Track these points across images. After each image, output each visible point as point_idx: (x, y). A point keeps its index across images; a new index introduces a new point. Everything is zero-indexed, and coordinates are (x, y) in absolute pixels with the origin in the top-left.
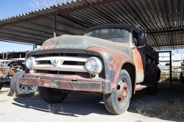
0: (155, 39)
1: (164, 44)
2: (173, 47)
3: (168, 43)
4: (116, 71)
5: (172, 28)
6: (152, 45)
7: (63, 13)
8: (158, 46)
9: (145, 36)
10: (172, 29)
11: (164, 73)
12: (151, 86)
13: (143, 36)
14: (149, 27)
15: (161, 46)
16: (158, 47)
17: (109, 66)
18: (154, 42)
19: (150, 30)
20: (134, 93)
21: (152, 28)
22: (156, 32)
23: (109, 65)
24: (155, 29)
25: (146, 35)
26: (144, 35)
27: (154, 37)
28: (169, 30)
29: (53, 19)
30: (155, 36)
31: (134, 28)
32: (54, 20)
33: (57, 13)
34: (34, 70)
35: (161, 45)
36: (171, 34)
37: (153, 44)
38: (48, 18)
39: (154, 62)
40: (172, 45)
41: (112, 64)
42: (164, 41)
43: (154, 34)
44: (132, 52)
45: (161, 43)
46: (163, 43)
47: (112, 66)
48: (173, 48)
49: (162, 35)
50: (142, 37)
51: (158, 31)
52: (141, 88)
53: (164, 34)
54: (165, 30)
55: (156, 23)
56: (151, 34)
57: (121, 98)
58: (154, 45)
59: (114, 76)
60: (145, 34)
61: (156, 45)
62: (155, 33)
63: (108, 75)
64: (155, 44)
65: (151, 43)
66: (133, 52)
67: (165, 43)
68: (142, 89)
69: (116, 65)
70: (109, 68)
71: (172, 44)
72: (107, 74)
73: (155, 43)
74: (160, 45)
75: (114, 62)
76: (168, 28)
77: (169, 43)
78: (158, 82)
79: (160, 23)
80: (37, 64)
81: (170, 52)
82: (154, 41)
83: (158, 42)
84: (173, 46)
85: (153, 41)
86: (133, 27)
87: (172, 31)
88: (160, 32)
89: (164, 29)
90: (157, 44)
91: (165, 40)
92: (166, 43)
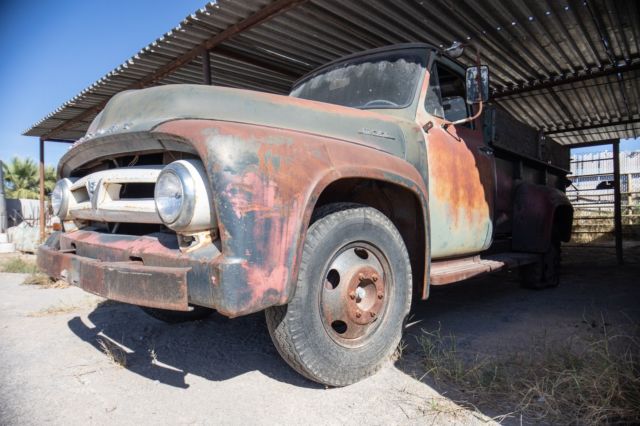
0: (564, 108)
1: (596, 123)
2: (633, 129)
3: (612, 117)
4: (275, 215)
5: (622, 58)
6: (557, 128)
7: (226, 40)
8: (576, 129)
9: (479, 78)
10: (622, 64)
11: (602, 215)
12: (525, 263)
13: (472, 80)
14: (533, 64)
15: (587, 128)
16: (576, 132)
17: (230, 195)
18: (561, 118)
19: (541, 77)
20: (426, 295)
21: (546, 66)
22: (564, 81)
23: (233, 191)
24: (558, 72)
25: (485, 75)
26: (475, 73)
27: (557, 99)
28: (608, 67)
29: (201, 65)
30: (560, 94)
31: (439, 55)
32: (204, 67)
33: (209, 46)
34: (77, 220)
35: (588, 124)
36: (621, 82)
37: (558, 125)
38: (191, 63)
39: (551, 178)
40: (626, 123)
41: (251, 187)
42: (598, 113)
43: (556, 89)
44: (422, 143)
45: (586, 121)
46: (593, 120)
47: (250, 197)
48: (630, 132)
49: (586, 87)
50: (469, 83)
51: (569, 75)
52: (467, 274)
53: (593, 83)
54: (594, 70)
55: (557, 44)
56: (545, 90)
57: (345, 320)
58: (563, 128)
59: (266, 239)
60: (479, 70)
61: (572, 126)
62: (559, 83)
63: (231, 233)
64: (567, 124)
65: (553, 120)
66: (427, 143)
67: (602, 118)
68: (470, 276)
69: (277, 189)
70: (231, 205)
71: (626, 119)
72: (227, 233)
73: (567, 120)
74: (583, 125)
75: (264, 178)
76: (604, 63)
77: (616, 116)
78: (562, 243)
79: (568, 42)
80: (79, 202)
81: (615, 143)
82: (562, 113)
83: (575, 117)
84: (629, 126)
85: (559, 114)
86: (434, 50)
87: (622, 70)
88: (576, 78)
89: (590, 66)
90: (575, 122)
91: (599, 108)
92: (605, 118)
